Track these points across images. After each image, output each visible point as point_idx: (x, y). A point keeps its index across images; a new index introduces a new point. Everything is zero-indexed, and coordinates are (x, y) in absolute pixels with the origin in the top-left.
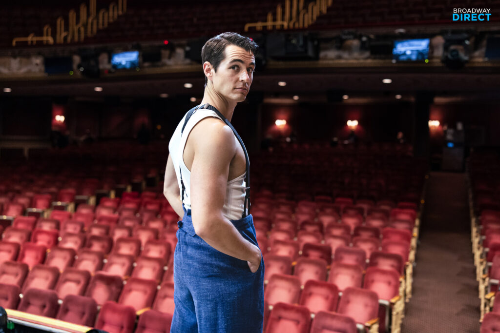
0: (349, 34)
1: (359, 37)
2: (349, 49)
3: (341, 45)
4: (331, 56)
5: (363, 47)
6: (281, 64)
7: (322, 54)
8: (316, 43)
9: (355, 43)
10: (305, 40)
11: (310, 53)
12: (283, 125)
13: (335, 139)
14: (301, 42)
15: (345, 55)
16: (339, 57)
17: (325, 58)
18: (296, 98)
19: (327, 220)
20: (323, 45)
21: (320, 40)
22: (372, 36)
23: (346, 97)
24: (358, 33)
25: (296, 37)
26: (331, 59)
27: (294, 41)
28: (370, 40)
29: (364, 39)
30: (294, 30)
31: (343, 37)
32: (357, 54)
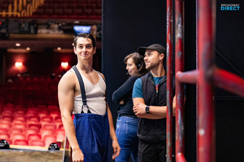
0: (52, 22)
1: (58, 24)
2: (53, 29)
3: (48, 27)
4: (43, 32)
5: (60, 29)
6: (17, 36)
7: (39, 31)
8: (35, 26)
9: (56, 26)
10: (30, 24)
11: (32, 31)
12: (20, 66)
13: (54, 74)
14: (27, 26)
15: (51, 32)
16: (48, 33)
17: (41, 33)
18: (28, 49)
19: (42, 115)
20: (39, 26)
21: (37, 24)
22: (64, 24)
23: (59, 49)
24: (57, 22)
25: (24, 22)
26: (44, 34)
27: (23, 25)
28: (63, 25)
29: (60, 25)
30: (24, 17)
31: (49, 23)
32: (57, 32)
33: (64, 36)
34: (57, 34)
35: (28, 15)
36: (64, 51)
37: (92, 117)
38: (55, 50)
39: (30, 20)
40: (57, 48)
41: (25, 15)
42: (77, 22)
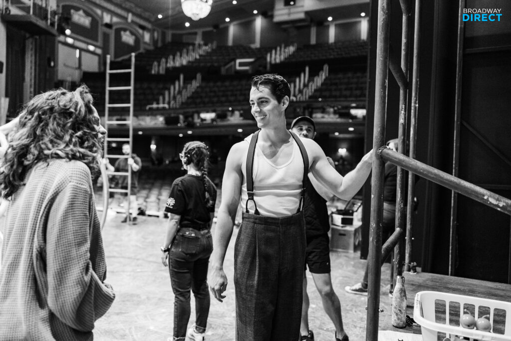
0: (328, 105)
1: (333, 107)
2: (328, 113)
3: (324, 111)
5: (335, 113)
7: (314, 115)
8: (310, 110)
9: (332, 110)
10: (305, 109)
15: (326, 116)
16: (323, 117)
17: (316, 118)
20: (314, 111)
21: (313, 109)
22: (340, 107)
23: (337, 134)
24: (333, 105)
25: (299, 107)
26: (319, 118)
27: (298, 110)
28: (339, 109)
29: (336, 108)
30: (300, 102)
31: (325, 107)
32: (332, 116)
33: (339, 120)
34: (332, 118)
35: (304, 100)
36: (342, 136)
37: (260, 222)
38: (331, 135)
39: (305, 105)
40: (334, 133)
41: (301, 99)
42: (354, 105)
